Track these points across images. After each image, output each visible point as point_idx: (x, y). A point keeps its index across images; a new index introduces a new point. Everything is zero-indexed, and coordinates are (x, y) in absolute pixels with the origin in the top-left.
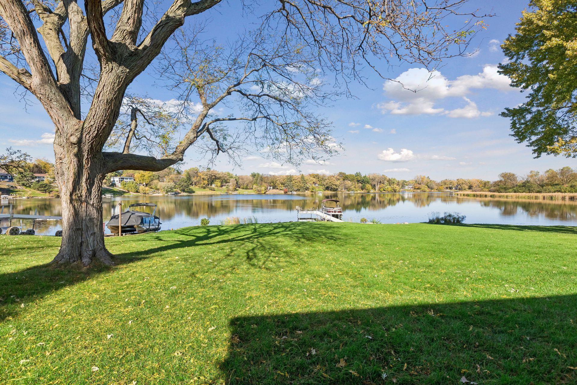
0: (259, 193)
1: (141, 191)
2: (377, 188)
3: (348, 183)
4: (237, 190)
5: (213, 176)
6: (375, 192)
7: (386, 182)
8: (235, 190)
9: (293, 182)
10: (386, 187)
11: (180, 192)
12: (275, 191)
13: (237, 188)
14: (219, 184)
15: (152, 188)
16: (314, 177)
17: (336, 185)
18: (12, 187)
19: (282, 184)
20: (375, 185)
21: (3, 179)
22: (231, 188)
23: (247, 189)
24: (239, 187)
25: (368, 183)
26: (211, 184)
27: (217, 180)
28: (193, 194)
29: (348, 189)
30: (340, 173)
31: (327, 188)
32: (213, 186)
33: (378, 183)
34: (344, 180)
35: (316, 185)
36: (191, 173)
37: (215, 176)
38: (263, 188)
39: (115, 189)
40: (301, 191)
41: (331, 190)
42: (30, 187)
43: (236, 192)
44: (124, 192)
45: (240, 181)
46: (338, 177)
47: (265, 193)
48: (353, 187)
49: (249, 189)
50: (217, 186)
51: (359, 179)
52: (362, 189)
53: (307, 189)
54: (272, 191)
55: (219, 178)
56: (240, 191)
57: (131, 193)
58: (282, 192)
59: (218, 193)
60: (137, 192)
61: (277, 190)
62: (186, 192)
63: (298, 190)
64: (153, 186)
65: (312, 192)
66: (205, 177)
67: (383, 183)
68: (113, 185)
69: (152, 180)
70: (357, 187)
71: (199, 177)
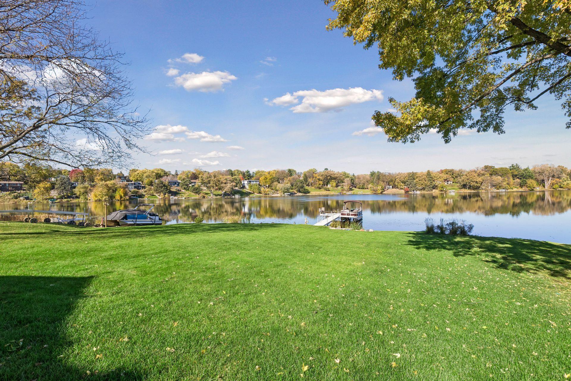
0: (375, 193)
1: (263, 192)
2: (547, 184)
3: (498, 179)
4: (352, 190)
5: (328, 176)
6: (543, 189)
7: (564, 176)
8: (351, 190)
9: (417, 180)
10: (565, 183)
11: (296, 192)
12: (395, 190)
13: (353, 188)
14: (334, 184)
15: (272, 189)
16: (447, 173)
17: (477, 182)
18: (178, 190)
19: (404, 182)
20: (543, 181)
21: (174, 185)
22: (346, 188)
23: (363, 188)
24: (355, 187)
25: (531, 177)
26: (327, 185)
27: (332, 181)
28: (308, 194)
29: (497, 186)
30: (485, 166)
31: (464, 186)
32: (329, 186)
33: (549, 178)
34: (491, 175)
35: (449, 183)
36: (307, 174)
37: (331, 177)
38: (379, 188)
39: (245, 190)
40: (426, 189)
41: (469, 188)
42: (188, 190)
43: (350, 193)
44: (250, 193)
45: (357, 181)
46: (482, 172)
47: (381, 193)
48: (505, 183)
49: (366, 189)
50: (332, 186)
51: (516, 173)
52: (521, 186)
53: (435, 187)
54: (391, 190)
55: (335, 179)
56: (356, 191)
57: (255, 194)
58: (403, 191)
59: (332, 193)
60: (260, 193)
61: (398, 189)
62: (301, 192)
63: (424, 189)
64: (273, 188)
65: (441, 191)
66: (321, 178)
67: (559, 178)
68: (244, 187)
69: (273, 182)
70: (512, 183)
71: (314, 178)
